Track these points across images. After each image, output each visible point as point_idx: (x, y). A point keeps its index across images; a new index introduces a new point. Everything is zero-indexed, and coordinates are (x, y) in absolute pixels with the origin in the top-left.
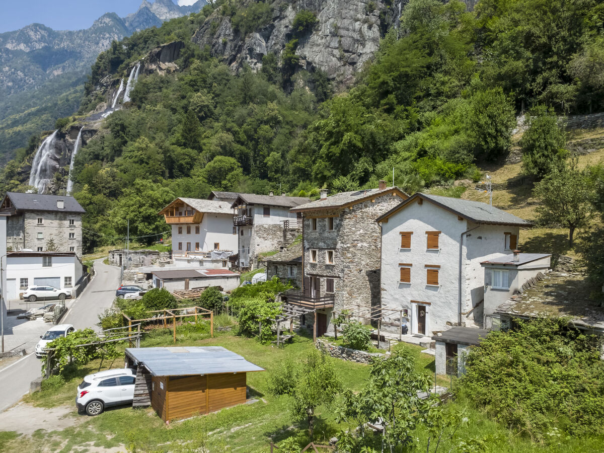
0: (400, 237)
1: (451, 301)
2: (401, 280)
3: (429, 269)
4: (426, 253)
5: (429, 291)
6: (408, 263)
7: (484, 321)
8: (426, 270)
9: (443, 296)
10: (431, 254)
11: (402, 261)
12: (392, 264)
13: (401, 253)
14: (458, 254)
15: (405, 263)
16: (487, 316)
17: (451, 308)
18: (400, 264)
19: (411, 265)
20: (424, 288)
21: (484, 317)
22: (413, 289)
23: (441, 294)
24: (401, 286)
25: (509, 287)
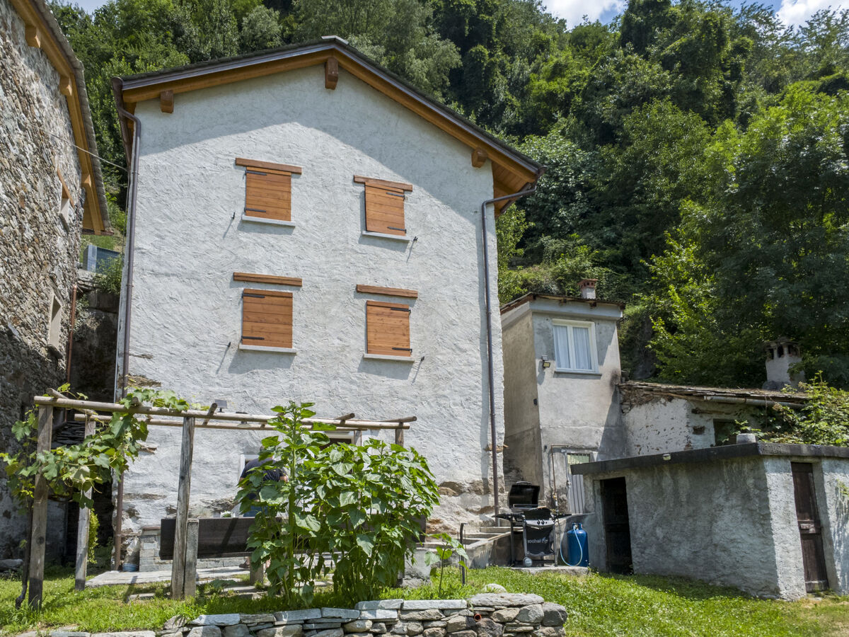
0: (238, 179)
1: (457, 410)
2: (244, 339)
3: (373, 299)
4: (358, 247)
5: (373, 378)
6: (280, 273)
7: (545, 468)
8: (361, 302)
9: (427, 393)
10: (378, 250)
11: (249, 263)
12: (193, 276)
13: (244, 237)
14: (473, 259)
15: (265, 272)
16: (552, 451)
17: (452, 435)
18: (237, 278)
19: (297, 284)
20: (355, 366)
21: (545, 455)
22: (303, 374)
23: (421, 387)
24: (243, 360)
25: (601, 362)
